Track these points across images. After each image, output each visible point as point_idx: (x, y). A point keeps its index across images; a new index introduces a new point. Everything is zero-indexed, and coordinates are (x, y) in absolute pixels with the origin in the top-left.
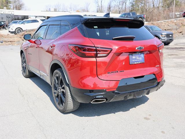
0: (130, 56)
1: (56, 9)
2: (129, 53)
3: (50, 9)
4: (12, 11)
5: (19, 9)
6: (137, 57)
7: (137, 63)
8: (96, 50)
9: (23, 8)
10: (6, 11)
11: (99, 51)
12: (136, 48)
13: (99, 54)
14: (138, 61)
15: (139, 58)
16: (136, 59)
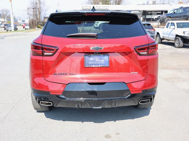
0: (86, 57)
1: (155, 2)
2: (84, 54)
3: (148, 2)
4: (107, 6)
5: (119, 4)
6: (96, 59)
7: (96, 66)
8: (43, 49)
9: (123, 2)
10: (101, 6)
11: (46, 49)
12: (90, 48)
13: (45, 52)
14: (98, 65)
15: (99, 61)
16: (94, 61)
